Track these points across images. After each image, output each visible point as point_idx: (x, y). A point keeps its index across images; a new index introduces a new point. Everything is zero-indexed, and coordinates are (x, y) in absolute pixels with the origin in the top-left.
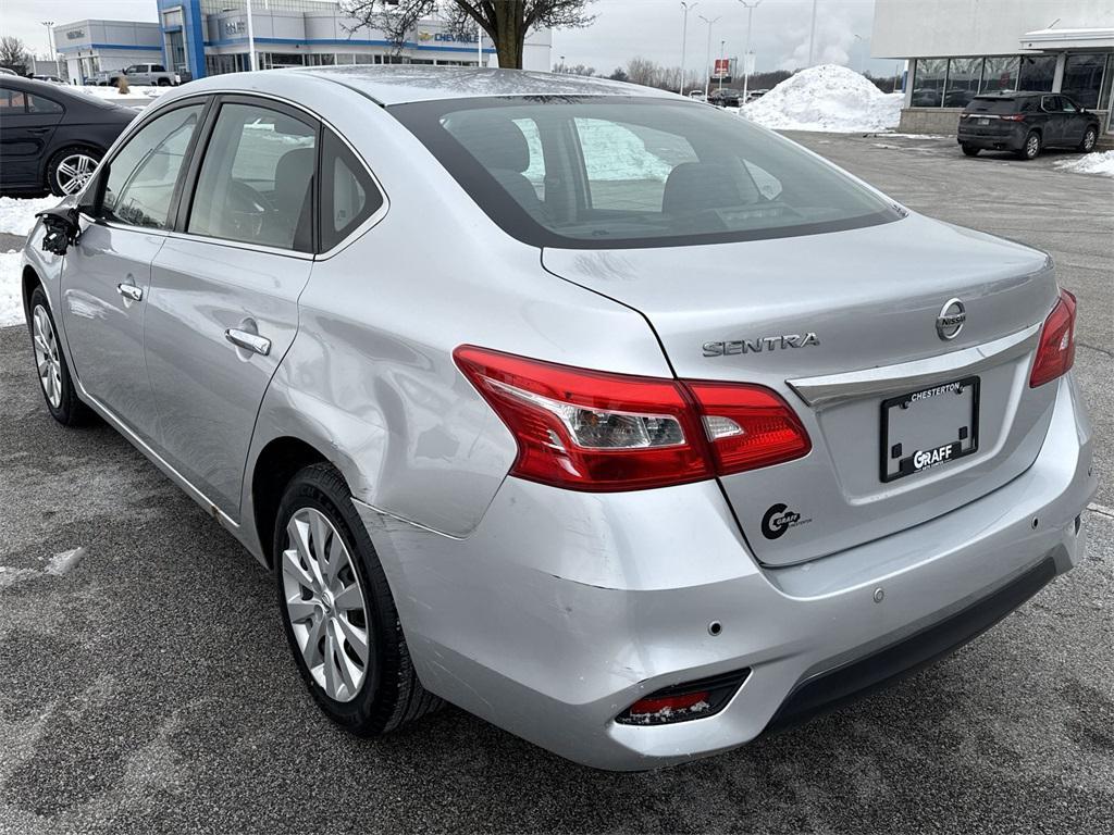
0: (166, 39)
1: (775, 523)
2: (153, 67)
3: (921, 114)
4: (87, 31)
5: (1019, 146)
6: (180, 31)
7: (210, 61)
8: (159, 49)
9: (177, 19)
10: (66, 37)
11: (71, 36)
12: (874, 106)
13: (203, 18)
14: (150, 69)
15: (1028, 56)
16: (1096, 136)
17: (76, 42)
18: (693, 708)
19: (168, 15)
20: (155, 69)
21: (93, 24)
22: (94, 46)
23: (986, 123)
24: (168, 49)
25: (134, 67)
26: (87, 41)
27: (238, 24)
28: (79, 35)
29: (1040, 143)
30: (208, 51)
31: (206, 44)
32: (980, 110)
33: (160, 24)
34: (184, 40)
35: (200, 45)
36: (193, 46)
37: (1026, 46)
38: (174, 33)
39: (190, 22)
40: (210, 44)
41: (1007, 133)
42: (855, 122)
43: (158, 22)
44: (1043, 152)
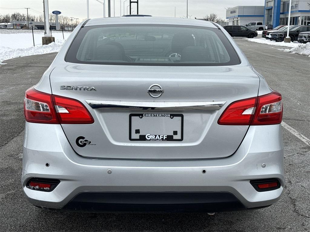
0: (266, 12)
1: (81, 142)
2: (258, 23)
4: (237, 11)
6: (272, 9)
7: (282, 20)
8: (263, 16)
9: (271, 4)
10: (230, 13)
11: (231, 12)
13: (282, 3)
14: (256, 24)
17: (233, 15)
18: (45, 188)
19: (269, 3)
20: (259, 24)
21: (240, 8)
22: (239, 16)
24: (266, 16)
25: (251, 23)
26: (237, 14)
27: (295, 5)
28: (234, 12)
30: (282, 16)
31: (281, 13)
33: (265, 6)
34: (273, 12)
35: (279, 13)
36: (275, 14)
38: (270, 10)
39: (276, 5)
40: (283, 13)
43: (264, 5)
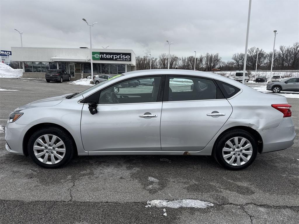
3: (28, 74)
5: (59, 80)
12: (14, 72)
15: (50, 62)
16: (70, 78)
23: (52, 75)
29: (63, 79)
32: (49, 73)
37: (52, 60)
41: (57, 78)
42: (11, 75)
44: (64, 81)
